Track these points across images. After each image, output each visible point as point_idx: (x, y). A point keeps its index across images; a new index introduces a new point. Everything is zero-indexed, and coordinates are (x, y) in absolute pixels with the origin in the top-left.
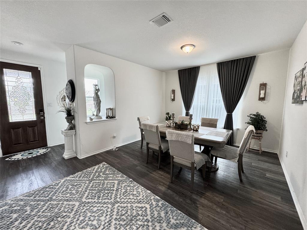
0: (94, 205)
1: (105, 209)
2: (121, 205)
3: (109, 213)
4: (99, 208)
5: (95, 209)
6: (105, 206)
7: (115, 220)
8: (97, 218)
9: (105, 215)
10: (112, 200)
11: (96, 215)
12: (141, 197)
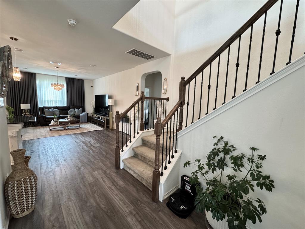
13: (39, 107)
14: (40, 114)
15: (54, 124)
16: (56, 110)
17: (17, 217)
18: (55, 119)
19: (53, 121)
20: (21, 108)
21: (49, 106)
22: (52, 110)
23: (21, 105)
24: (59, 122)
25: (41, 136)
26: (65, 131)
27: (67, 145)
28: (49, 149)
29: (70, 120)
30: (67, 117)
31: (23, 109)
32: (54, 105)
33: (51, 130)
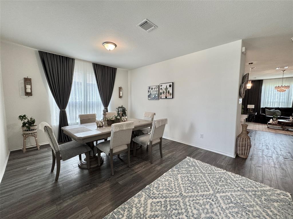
0: (191, 214)
1: (192, 203)
2: (183, 191)
3: (195, 198)
4: (193, 208)
5: (195, 212)
6: (188, 204)
7: (199, 192)
8: (203, 207)
9: (197, 201)
10: (180, 199)
11: (201, 208)
12: (172, 179)
13: (261, 107)
14: (261, 113)
15: (272, 122)
16: (277, 111)
17: (239, 156)
18: (274, 118)
19: (271, 119)
20: (248, 108)
21: (271, 107)
22: (273, 111)
23: (248, 105)
24: (279, 122)
25: (259, 129)
26: (283, 131)
27: (280, 141)
28: (263, 138)
29: (292, 122)
30: (290, 118)
31: (249, 108)
32: (276, 106)
33: (268, 127)
